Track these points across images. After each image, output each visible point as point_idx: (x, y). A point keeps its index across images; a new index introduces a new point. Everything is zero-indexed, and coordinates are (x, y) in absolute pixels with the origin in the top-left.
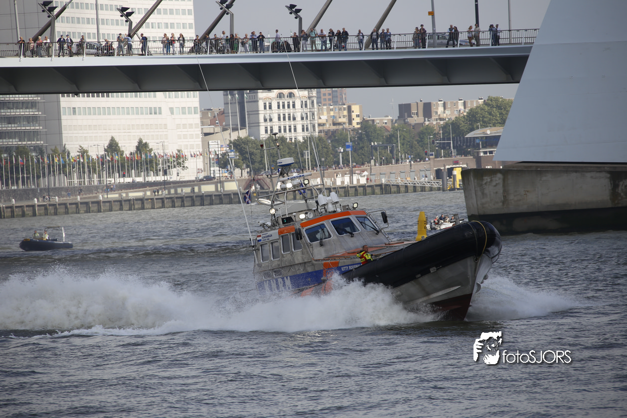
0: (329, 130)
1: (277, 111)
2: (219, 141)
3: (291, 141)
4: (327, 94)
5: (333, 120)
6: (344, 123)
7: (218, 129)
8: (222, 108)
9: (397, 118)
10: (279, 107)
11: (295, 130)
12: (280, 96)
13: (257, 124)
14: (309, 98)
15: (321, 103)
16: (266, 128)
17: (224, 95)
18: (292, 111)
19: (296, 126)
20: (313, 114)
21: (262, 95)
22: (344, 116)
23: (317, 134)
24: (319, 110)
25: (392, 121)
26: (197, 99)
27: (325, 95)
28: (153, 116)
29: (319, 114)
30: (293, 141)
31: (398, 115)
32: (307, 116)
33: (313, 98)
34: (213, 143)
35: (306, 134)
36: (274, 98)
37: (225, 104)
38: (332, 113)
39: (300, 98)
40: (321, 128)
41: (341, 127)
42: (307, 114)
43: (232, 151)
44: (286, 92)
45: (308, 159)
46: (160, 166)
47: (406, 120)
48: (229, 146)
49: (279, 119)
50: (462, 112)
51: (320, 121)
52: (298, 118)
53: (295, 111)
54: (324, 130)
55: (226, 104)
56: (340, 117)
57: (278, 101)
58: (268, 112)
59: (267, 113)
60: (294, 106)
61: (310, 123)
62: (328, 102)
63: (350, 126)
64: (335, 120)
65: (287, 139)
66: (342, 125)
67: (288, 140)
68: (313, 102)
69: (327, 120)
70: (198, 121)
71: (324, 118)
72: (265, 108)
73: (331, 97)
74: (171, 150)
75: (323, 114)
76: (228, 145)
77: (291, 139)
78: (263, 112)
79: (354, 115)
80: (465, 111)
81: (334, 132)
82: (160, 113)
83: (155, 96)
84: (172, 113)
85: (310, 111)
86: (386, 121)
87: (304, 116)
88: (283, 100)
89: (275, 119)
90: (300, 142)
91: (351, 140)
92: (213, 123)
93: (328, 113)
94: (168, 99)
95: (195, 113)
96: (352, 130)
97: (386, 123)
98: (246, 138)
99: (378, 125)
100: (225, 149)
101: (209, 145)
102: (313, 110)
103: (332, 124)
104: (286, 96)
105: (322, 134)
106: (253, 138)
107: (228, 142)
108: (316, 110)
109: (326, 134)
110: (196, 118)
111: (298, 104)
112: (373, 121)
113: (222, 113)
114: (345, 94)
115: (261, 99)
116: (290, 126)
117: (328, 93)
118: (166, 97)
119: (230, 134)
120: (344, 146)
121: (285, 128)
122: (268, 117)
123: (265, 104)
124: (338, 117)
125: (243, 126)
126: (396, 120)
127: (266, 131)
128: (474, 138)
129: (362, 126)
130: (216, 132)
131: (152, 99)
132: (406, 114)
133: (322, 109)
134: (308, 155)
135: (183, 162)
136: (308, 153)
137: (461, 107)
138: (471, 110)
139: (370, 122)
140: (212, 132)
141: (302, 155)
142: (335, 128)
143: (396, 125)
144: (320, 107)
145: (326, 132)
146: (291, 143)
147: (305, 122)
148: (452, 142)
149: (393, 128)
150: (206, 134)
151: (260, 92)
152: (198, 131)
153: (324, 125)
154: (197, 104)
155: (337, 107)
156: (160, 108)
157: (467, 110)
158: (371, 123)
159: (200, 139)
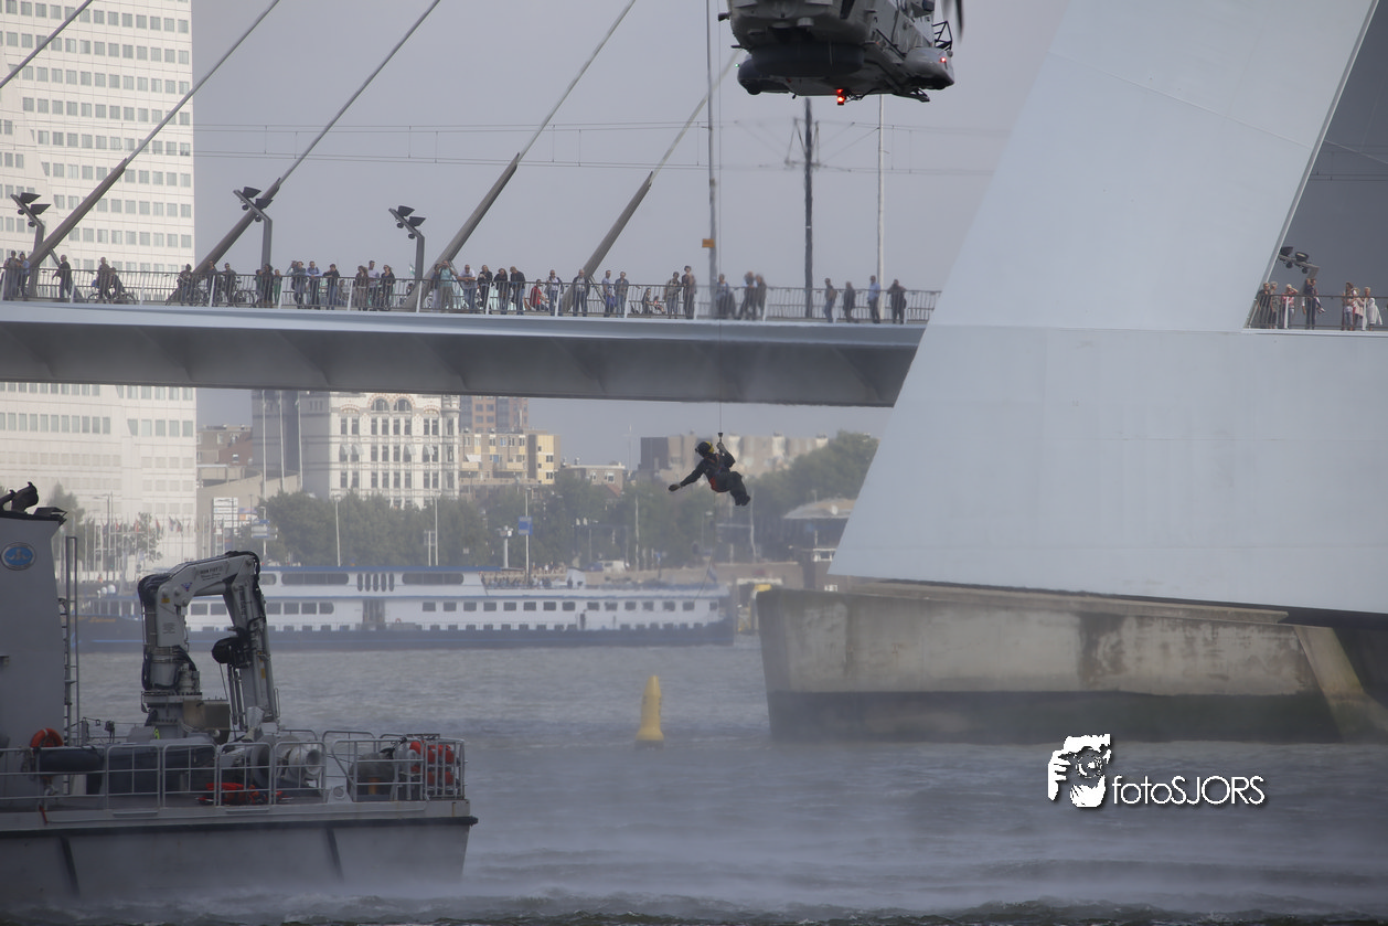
0: (483, 487)
1: (369, 440)
2: (235, 499)
3: (399, 506)
4: (485, 408)
5: (494, 465)
6: (520, 474)
7: (235, 472)
8: (248, 424)
9: (636, 469)
10: (374, 430)
11: (408, 482)
12: (379, 406)
13: (325, 466)
14: (444, 413)
15: (470, 426)
16: (342, 474)
17: (253, 398)
18: (403, 440)
19: (410, 475)
20: (450, 450)
21: (338, 401)
22: (519, 458)
23: (457, 493)
24: (464, 440)
25: (625, 473)
26: (192, 404)
27: (480, 408)
28: (91, 436)
29: (463, 451)
30: (402, 507)
31: (639, 462)
32: (436, 453)
33: (452, 415)
34: (222, 504)
35: (432, 492)
36: (364, 410)
37: (254, 417)
38: (493, 450)
39: (421, 412)
40: (467, 482)
41: (511, 481)
42: (436, 448)
43: (265, 522)
44: (392, 398)
45: (433, 548)
46: (101, 548)
47: (656, 474)
48: (258, 512)
49: (374, 456)
50: (779, 461)
51: (465, 466)
52: (418, 457)
53: (410, 441)
54: (472, 487)
55: (257, 417)
56: (510, 460)
57: (374, 416)
58: (349, 439)
59: (347, 443)
60: (408, 430)
61: (443, 470)
62: (485, 425)
63: (532, 480)
64: (498, 465)
65: (389, 502)
66: (514, 477)
67: (392, 503)
68: (450, 424)
69: (480, 465)
70: (192, 453)
71: (475, 459)
72: (344, 430)
73: (492, 414)
74: (128, 515)
75: (472, 452)
76: (256, 509)
77: (398, 502)
78: (339, 440)
79: (541, 456)
80: (786, 461)
81: (495, 492)
82: (107, 431)
83: (97, 393)
84: (134, 432)
85: (443, 444)
86: (611, 474)
87: (431, 452)
88: (386, 416)
89: (366, 456)
90: (417, 509)
91: (530, 510)
92: (224, 457)
93: (485, 449)
94: (125, 401)
95: (185, 435)
96: (535, 490)
97: (611, 478)
98: (296, 495)
99: (594, 482)
100: (247, 517)
101: (213, 507)
102: (451, 440)
103: (491, 474)
104: (391, 407)
105: (469, 496)
106: (312, 495)
107: (256, 503)
108: (456, 440)
109: (477, 496)
110: (188, 446)
111: (418, 426)
112: (583, 471)
113: (248, 438)
114: (525, 409)
115: (336, 410)
116: (397, 475)
117: (488, 406)
118: (121, 396)
119: (262, 485)
120: (516, 525)
121: (386, 476)
122: (348, 451)
123: (344, 421)
124: (505, 459)
125: (292, 468)
126: (634, 474)
127: (344, 482)
128: (803, 522)
129: (557, 482)
130: (229, 478)
131: (91, 399)
132: (657, 461)
133: (471, 441)
134: (433, 540)
135: (153, 541)
136: (433, 535)
137: (778, 452)
138: (800, 459)
139: (576, 473)
140: (222, 477)
141: (422, 538)
142: (497, 482)
143: (633, 482)
144: (466, 436)
145: (477, 491)
146: (399, 511)
147: (432, 467)
148: (752, 527)
149: (626, 488)
150: (209, 483)
151: (334, 396)
152: (190, 475)
153: (474, 474)
154: (191, 416)
155: (504, 436)
156: (107, 420)
157: (791, 459)
158: (577, 475)
159: (194, 493)
